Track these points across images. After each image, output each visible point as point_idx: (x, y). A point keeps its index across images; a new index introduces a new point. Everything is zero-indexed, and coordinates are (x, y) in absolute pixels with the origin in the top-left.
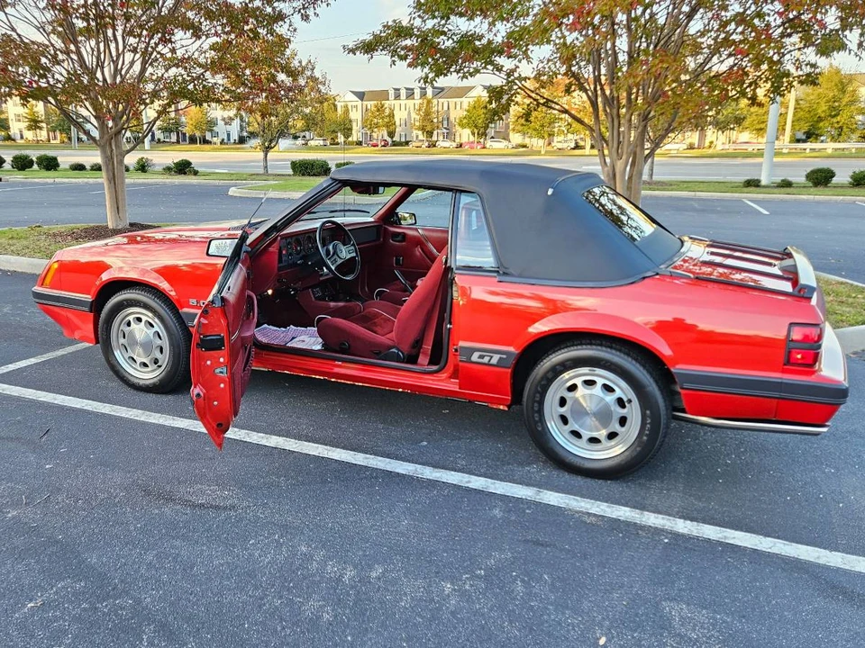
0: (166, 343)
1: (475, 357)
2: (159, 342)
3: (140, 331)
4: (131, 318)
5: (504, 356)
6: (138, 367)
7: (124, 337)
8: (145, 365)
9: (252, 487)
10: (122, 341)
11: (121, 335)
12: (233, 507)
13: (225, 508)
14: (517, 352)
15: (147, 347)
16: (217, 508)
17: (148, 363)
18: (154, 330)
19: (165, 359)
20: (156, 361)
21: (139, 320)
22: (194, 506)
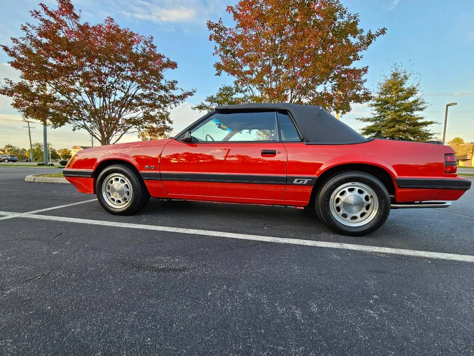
0: (131, 190)
1: (295, 182)
2: (127, 190)
3: (117, 185)
4: (113, 179)
5: (311, 180)
6: (115, 203)
7: (109, 189)
8: (119, 202)
9: (192, 255)
10: (107, 191)
11: (107, 188)
12: (184, 269)
13: (180, 270)
14: (317, 177)
15: (121, 192)
16: (174, 270)
17: (121, 201)
18: (125, 184)
19: (130, 198)
20: (125, 199)
21: (117, 179)
22: (158, 270)
